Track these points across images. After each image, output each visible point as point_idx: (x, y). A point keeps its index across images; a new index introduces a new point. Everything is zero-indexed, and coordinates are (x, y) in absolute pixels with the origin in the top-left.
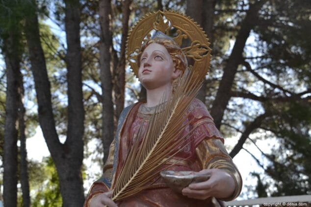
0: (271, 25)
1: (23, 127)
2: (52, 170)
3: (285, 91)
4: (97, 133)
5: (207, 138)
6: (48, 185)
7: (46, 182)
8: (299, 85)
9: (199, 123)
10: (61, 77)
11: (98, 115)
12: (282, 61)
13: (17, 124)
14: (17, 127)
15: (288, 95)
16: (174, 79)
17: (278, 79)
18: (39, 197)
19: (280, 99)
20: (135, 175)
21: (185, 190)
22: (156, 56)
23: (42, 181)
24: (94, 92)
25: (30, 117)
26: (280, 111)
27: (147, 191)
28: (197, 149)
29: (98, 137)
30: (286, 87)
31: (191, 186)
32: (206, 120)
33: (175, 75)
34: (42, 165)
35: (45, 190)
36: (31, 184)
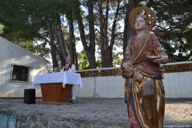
0: (158, 5)
1: (75, 42)
2: (84, 55)
3: (162, 28)
4: (98, 43)
5: (157, 46)
6: (82, 60)
7: (82, 59)
8: (167, 26)
9: (155, 41)
10: (85, 24)
11: (98, 37)
12: (162, 18)
13: (73, 41)
14: (73, 42)
15: (163, 29)
16: (146, 28)
17: (160, 24)
18: (80, 63)
19: (160, 31)
20: (137, 57)
21: (154, 61)
22: (141, 21)
23: (81, 59)
24: (96, 29)
25: (76, 38)
26: (161, 35)
27: (141, 61)
28: (154, 49)
29: (98, 44)
30: (162, 27)
31: (156, 60)
32: (156, 41)
33: (146, 27)
34: (80, 54)
35: (81, 62)
36: (78, 59)
